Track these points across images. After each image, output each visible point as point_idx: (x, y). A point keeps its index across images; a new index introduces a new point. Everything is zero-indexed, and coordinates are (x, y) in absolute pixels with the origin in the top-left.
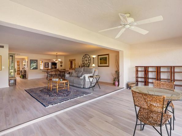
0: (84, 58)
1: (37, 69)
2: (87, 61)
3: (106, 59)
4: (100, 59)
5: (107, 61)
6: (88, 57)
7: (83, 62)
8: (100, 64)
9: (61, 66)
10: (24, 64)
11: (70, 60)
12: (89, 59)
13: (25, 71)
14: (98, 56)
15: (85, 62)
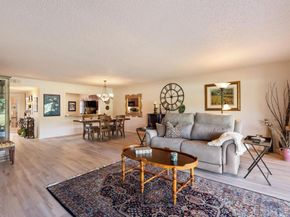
0: (165, 91)
1: (59, 115)
2: (175, 99)
3: (232, 93)
4: (213, 94)
5: (232, 97)
6: (178, 88)
7: (163, 101)
8: (212, 104)
9: (107, 108)
10: (28, 104)
11: (127, 97)
12: (180, 93)
13: (31, 121)
14: (206, 86)
15: (169, 100)
